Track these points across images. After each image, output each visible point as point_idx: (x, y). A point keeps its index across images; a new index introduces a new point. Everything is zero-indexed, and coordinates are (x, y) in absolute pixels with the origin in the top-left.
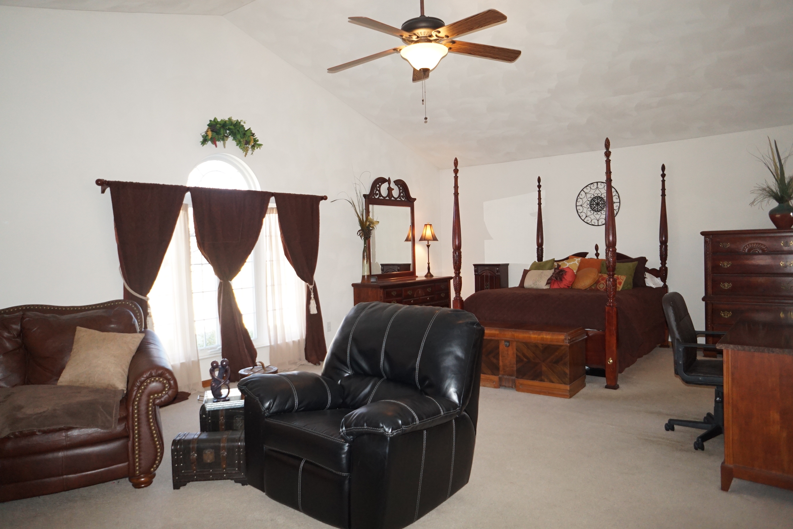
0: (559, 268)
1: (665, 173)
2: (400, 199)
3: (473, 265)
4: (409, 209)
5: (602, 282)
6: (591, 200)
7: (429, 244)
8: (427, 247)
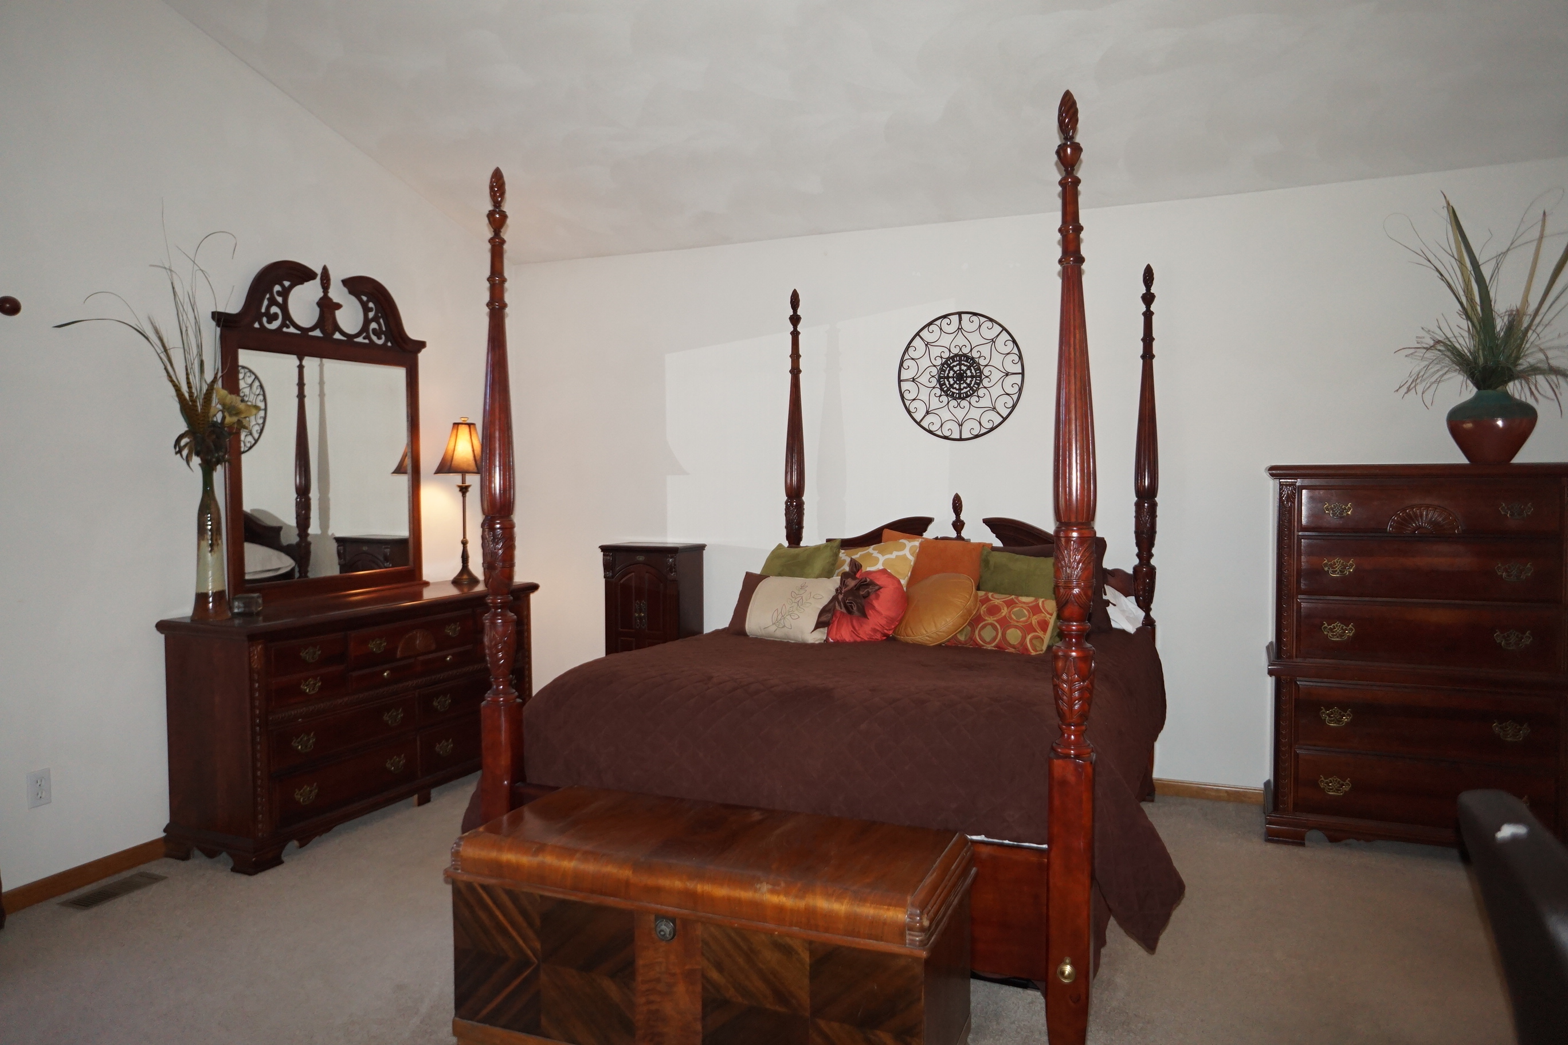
0: (858, 575)
1: (1152, 291)
2: (367, 341)
3: (600, 547)
4: (399, 374)
5: (990, 620)
6: (943, 365)
7: (467, 484)
8: (460, 494)
